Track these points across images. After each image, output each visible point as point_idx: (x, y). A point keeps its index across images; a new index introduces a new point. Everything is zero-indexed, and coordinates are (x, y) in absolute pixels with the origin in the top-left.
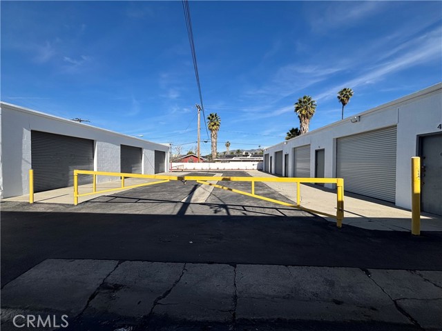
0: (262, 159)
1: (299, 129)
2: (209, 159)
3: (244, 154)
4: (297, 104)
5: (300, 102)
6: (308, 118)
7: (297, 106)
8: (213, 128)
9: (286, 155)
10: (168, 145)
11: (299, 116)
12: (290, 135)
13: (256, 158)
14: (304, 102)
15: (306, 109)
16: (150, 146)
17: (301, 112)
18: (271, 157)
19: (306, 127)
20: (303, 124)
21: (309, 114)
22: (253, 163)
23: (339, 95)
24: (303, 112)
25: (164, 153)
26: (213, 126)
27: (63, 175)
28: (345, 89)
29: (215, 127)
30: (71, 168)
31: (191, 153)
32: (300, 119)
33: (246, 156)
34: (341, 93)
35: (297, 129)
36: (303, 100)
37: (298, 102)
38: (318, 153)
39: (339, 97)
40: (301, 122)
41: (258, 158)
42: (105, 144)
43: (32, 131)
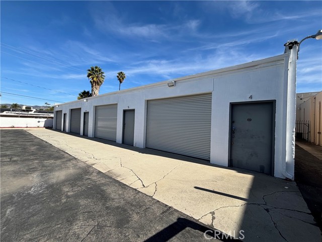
0: (52, 115)
1: (90, 92)
3: (24, 108)
4: (89, 70)
5: (93, 69)
6: (98, 85)
7: (89, 72)
9: (85, 113)
11: (91, 82)
12: (82, 96)
13: (41, 115)
14: (96, 71)
15: (97, 77)
17: (93, 78)
18: (65, 114)
19: (97, 92)
20: (94, 89)
21: (99, 82)
22: (38, 119)
23: (118, 75)
24: (95, 79)
28: (121, 73)
32: (92, 85)
33: (28, 111)
34: (119, 74)
35: (88, 92)
36: (95, 69)
37: (91, 69)
38: (126, 113)
39: (118, 76)
40: (92, 87)
41: (46, 115)
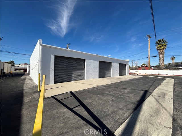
2: (158, 68)
8: (161, 48)
10: (128, 60)
16: (116, 61)
25: (125, 65)
26: (160, 47)
27: (70, 76)
29: (163, 47)
30: (73, 72)
31: (144, 64)
42: (90, 61)
43: (55, 56)
